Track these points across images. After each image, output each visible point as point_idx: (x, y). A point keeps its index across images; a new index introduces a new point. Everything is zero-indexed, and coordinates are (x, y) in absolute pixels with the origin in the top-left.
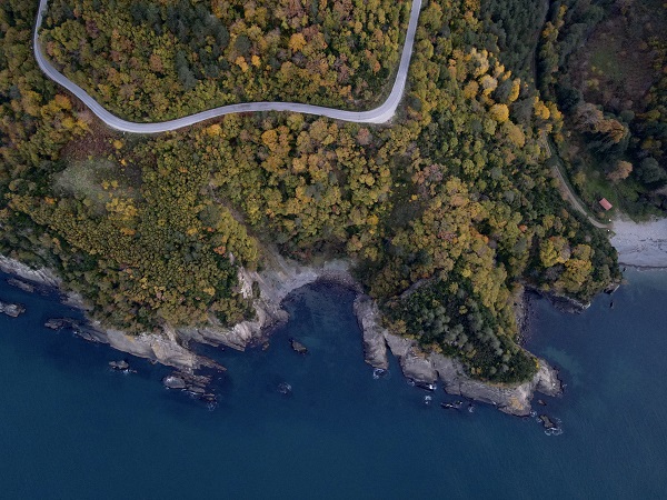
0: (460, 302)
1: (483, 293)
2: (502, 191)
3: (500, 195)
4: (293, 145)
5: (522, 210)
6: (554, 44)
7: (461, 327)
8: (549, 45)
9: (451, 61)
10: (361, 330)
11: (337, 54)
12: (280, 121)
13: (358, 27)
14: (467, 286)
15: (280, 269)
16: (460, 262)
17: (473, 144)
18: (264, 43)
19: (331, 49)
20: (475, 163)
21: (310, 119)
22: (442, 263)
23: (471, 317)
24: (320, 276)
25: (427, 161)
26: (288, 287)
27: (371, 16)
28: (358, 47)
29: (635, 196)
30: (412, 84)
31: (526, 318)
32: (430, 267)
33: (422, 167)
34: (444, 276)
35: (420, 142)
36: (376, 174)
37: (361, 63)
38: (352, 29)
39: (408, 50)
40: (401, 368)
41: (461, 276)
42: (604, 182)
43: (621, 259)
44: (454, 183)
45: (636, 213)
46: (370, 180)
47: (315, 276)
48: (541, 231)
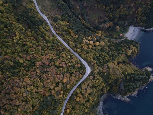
0: (131, 78)
1: (131, 72)
2: (114, 55)
3: (115, 56)
4: (82, 94)
5: (119, 53)
6: (85, 23)
7: (136, 82)
8: (85, 24)
9: (84, 47)
10: (120, 100)
11: (73, 73)
12: (75, 94)
13: (70, 64)
14: (128, 75)
15: (97, 109)
16: (123, 73)
17: (102, 54)
18: (60, 88)
19: (71, 74)
20: (107, 57)
21: (80, 87)
22: (122, 77)
23: (135, 78)
24: (102, 101)
25: (103, 67)
26: (101, 110)
27: (69, 59)
28: (74, 67)
29: (122, 29)
30: (86, 59)
31: (135, 65)
32: (120, 79)
33: (103, 69)
34: (124, 78)
35: (99, 66)
36: (98, 79)
37: (78, 69)
38: (69, 66)
39: (77, 55)
40: (132, 97)
41: (126, 75)
42: (117, 32)
43: (133, 39)
44: (109, 64)
45: (126, 31)
46: (98, 81)
47: (102, 102)
48: (124, 52)
